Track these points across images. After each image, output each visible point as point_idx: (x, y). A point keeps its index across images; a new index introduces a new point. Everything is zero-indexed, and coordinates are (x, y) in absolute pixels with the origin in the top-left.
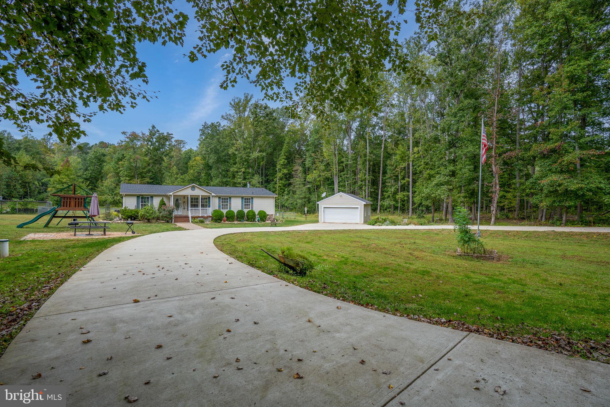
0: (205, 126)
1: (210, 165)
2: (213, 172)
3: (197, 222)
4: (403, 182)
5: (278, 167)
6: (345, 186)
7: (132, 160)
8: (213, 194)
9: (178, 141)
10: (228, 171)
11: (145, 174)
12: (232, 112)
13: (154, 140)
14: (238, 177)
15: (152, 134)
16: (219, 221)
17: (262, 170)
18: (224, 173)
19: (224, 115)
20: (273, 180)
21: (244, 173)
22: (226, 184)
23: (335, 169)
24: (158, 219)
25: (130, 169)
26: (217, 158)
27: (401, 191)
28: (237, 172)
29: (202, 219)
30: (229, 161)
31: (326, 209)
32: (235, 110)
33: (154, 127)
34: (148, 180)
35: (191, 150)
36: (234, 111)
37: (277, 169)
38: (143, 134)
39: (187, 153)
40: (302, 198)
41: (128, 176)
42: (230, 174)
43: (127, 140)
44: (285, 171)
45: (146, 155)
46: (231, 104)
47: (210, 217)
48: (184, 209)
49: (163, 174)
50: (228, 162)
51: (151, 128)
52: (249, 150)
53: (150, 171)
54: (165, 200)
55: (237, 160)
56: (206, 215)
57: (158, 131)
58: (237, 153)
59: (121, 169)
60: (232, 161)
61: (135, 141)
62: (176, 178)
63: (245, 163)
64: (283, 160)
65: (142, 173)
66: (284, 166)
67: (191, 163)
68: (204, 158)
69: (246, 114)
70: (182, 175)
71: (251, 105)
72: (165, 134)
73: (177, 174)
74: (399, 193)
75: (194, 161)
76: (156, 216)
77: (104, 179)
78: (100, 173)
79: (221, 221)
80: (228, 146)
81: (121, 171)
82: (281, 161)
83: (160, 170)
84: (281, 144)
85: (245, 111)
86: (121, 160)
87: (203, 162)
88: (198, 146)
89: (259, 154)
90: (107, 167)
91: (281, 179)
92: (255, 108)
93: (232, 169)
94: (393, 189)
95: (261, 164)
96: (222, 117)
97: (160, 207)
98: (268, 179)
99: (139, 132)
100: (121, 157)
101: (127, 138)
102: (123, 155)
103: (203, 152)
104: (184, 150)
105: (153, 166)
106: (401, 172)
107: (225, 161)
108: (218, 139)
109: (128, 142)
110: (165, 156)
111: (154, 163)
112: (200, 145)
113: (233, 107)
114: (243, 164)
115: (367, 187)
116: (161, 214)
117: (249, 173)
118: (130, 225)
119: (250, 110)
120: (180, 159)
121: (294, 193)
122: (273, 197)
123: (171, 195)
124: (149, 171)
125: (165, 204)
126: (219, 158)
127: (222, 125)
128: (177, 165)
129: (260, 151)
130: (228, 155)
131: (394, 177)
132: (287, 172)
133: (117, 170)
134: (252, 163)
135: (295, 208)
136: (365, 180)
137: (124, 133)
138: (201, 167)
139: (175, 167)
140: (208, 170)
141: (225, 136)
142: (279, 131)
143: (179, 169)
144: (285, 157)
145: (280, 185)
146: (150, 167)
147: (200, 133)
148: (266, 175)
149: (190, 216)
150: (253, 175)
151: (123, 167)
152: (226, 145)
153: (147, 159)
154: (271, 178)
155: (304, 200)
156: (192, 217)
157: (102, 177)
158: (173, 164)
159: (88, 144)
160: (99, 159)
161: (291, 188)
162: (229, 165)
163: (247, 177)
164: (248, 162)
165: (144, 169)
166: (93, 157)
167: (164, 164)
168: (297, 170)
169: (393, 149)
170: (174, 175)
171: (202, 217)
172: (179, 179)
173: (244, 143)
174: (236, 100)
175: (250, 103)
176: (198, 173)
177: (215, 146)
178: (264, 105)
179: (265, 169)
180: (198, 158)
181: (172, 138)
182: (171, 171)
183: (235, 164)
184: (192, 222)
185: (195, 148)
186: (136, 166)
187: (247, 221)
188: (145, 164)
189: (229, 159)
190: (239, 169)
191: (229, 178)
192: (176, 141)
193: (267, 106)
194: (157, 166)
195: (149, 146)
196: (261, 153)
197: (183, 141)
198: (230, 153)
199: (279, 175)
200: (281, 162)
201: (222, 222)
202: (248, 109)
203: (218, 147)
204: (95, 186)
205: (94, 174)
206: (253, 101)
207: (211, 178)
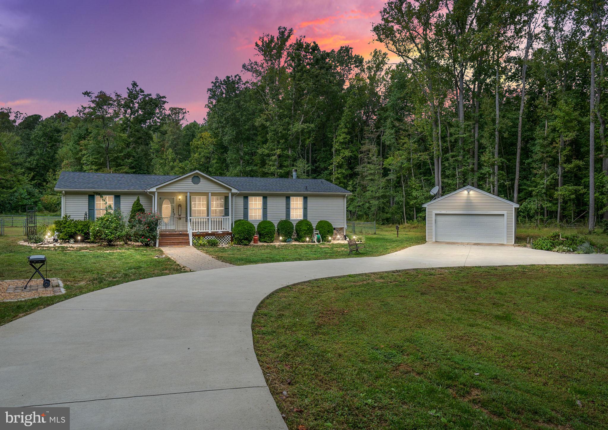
0: (216, 84)
1: (226, 144)
2: (230, 156)
3: (204, 245)
4: (568, 166)
5: (336, 146)
6: (454, 176)
7: (100, 138)
8: (234, 191)
9: (175, 109)
10: (253, 154)
11: (123, 160)
12: (260, 58)
13: (136, 105)
14: (271, 163)
15: (132, 96)
16: (245, 242)
17: (308, 153)
18: (247, 157)
19: (247, 63)
20: (326, 169)
21: (279, 156)
22: (251, 174)
23: (436, 147)
24: (127, 238)
25: (99, 153)
26: (237, 133)
27: (563, 184)
28: (269, 155)
29: (213, 238)
30: (254, 137)
31: (440, 218)
32: (264, 55)
33: (135, 84)
34: (126, 169)
35: (194, 125)
36: (263, 57)
37: (333, 150)
38: (118, 96)
39: (188, 128)
40: (378, 198)
41: (96, 164)
42: (257, 159)
43: (93, 105)
44: (347, 153)
45: (124, 130)
46: (257, 45)
47: (228, 234)
48: (180, 219)
49: (151, 160)
50: (253, 139)
51: (131, 87)
52: (287, 120)
53: (130, 156)
54: (143, 201)
55: (268, 136)
56: (220, 231)
57: (143, 91)
58: (268, 124)
59: (84, 152)
60: (259, 138)
61: (105, 107)
62: (172, 168)
63: (282, 141)
64: (344, 135)
65: (117, 158)
66: (346, 144)
67: (195, 142)
68: (216, 135)
69: (282, 60)
70: (180, 162)
71: (291, 46)
72: (154, 96)
73: (174, 160)
74: (560, 188)
75: (199, 139)
76: (124, 233)
77: (58, 169)
78: (53, 159)
79: (250, 241)
80: (254, 114)
81: (84, 155)
82: (341, 136)
83: (146, 155)
84: (340, 108)
85: (279, 56)
86: (84, 138)
87: (214, 140)
88: (206, 118)
89: (304, 126)
90: (64, 149)
91: (340, 166)
92: (298, 50)
93: (260, 151)
94: (546, 181)
95: (307, 142)
96: (244, 66)
97: (132, 217)
98: (317, 167)
99: (110, 93)
100: (83, 133)
101: (93, 102)
102: (87, 130)
103: (214, 125)
104: (184, 123)
105: (134, 148)
106: (563, 149)
107: (248, 139)
108: (238, 102)
109: (93, 108)
110: (154, 131)
111: (136, 142)
112: (209, 114)
113: (261, 49)
114: (279, 142)
115: (496, 178)
116: (133, 230)
117: (288, 157)
118: (38, 265)
119: (289, 54)
120: (178, 138)
121: (364, 189)
122: (344, 196)
123: (153, 193)
124: (128, 156)
125: (142, 210)
126: (239, 133)
127: (244, 80)
128: (174, 146)
129: (305, 122)
130: (254, 127)
131: (549, 159)
132: (350, 154)
133: (77, 153)
134: (292, 140)
135: (367, 215)
136: (493, 165)
137: (87, 94)
138: (211, 148)
139: (170, 150)
140: (222, 153)
141: (248, 99)
142: (335, 88)
143: (176, 154)
144: (346, 130)
145: (339, 176)
146: (129, 150)
147: (209, 94)
148: (314, 162)
149: (190, 232)
150: (295, 160)
151: (87, 149)
152: (251, 111)
153: (125, 136)
154: (322, 165)
155: (382, 200)
156: (194, 235)
157: (55, 166)
158: (167, 145)
159: (40, 117)
160: (51, 138)
161: (357, 180)
162: (256, 145)
163: (286, 163)
164: (286, 140)
165: (121, 152)
166: (41, 133)
167: (154, 145)
168: (369, 151)
169: (546, 109)
170: (169, 162)
171: (213, 234)
172: (176, 169)
173: (280, 107)
174: (266, 39)
175: (288, 44)
176: (208, 157)
177: (233, 114)
178: (312, 44)
179: (312, 151)
180: (207, 134)
181: (164, 102)
182: (164, 157)
183: (265, 142)
184: (194, 245)
185: (201, 122)
186: (107, 148)
187: (296, 240)
188: (122, 145)
189: (255, 135)
190: (272, 150)
191: (256, 165)
192: (172, 109)
193: (316, 46)
194: (142, 147)
195: (127, 116)
196: (308, 124)
197: (182, 109)
198: (257, 124)
199: (337, 160)
200: (341, 139)
201: (252, 243)
202: (285, 53)
203: (238, 115)
204: (45, 180)
205: (42, 161)
206: (292, 40)
207: (227, 167)
